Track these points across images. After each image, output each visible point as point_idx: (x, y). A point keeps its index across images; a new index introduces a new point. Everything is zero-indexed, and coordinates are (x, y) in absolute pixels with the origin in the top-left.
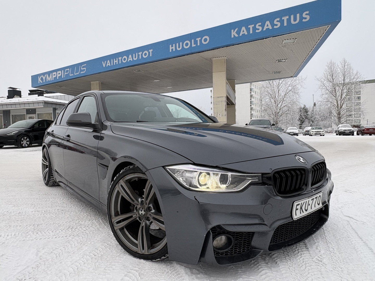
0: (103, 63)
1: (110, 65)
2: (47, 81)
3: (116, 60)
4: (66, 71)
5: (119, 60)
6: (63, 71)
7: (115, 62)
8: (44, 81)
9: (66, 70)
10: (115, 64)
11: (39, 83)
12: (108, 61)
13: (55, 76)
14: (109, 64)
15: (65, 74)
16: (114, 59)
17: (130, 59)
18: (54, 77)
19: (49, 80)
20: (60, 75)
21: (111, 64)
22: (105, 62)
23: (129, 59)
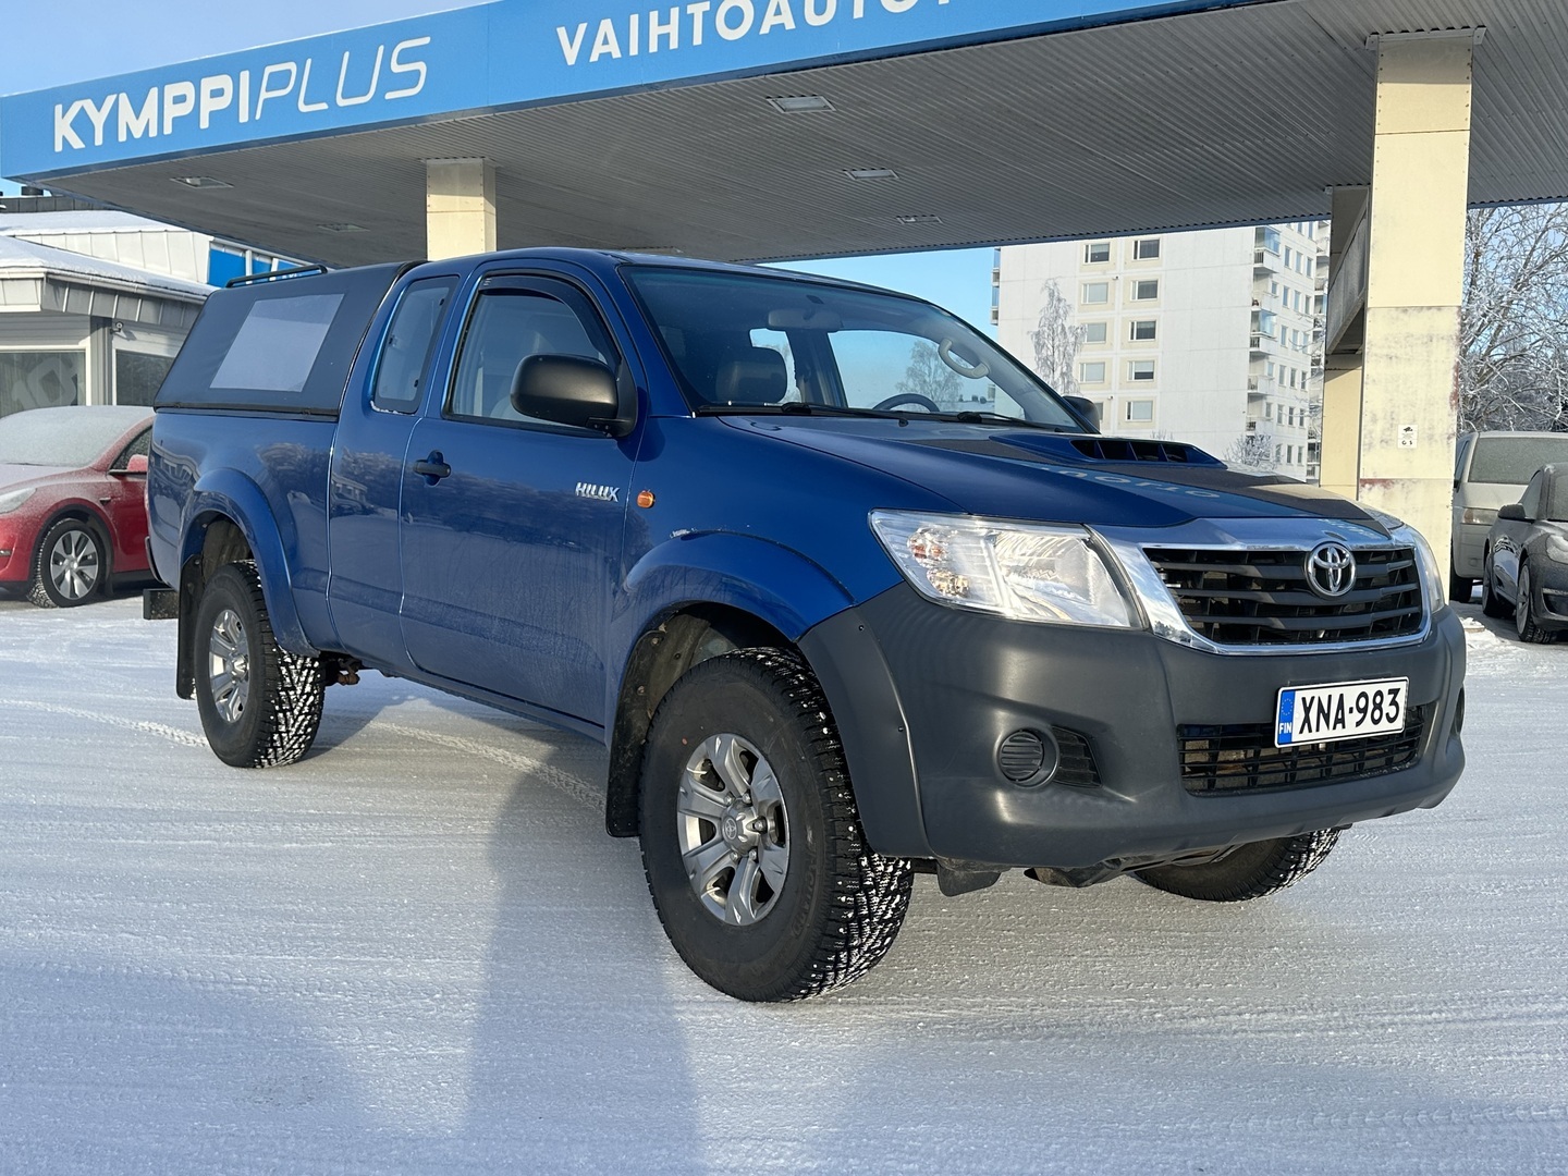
0: (562, 32)
1: (617, 54)
2: (122, 137)
3: (664, 20)
4: (271, 74)
5: (686, 22)
6: (245, 76)
7: (655, 30)
8: (99, 141)
9: (269, 70)
10: (653, 48)
11: (59, 147)
12: (606, 27)
13: (185, 109)
14: (607, 43)
15: (264, 95)
16: (654, 16)
17: (778, 20)
18: (173, 111)
19: (137, 134)
20: (223, 103)
21: (624, 43)
22: (582, 28)
23: (770, 20)
